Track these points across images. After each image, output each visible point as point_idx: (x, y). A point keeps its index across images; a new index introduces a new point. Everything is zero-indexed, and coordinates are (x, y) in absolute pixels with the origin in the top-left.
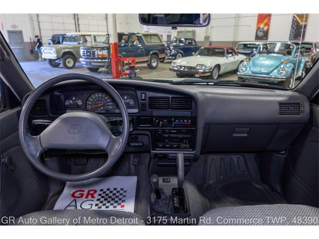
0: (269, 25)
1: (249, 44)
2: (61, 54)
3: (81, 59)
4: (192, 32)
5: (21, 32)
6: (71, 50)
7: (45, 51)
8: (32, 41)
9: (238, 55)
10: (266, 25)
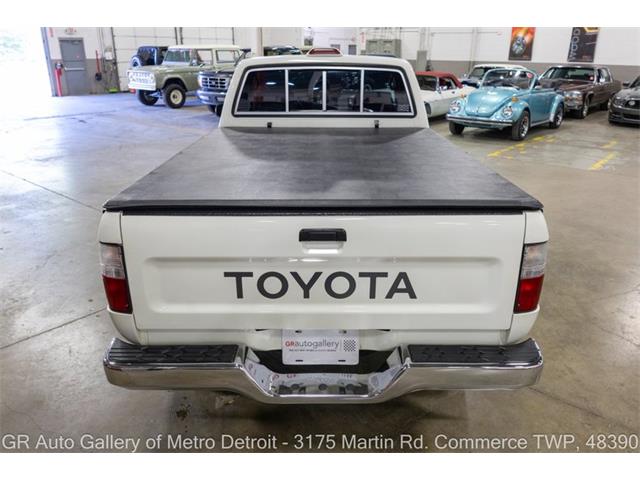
0: (533, 34)
1: (493, 68)
2: (163, 82)
3: (199, 92)
4: (394, 43)
5: (80, 41)
6: (178, 76)
7: (134, 77)
8: (99, 57)
9: (461, 87)
10: (528, 31)
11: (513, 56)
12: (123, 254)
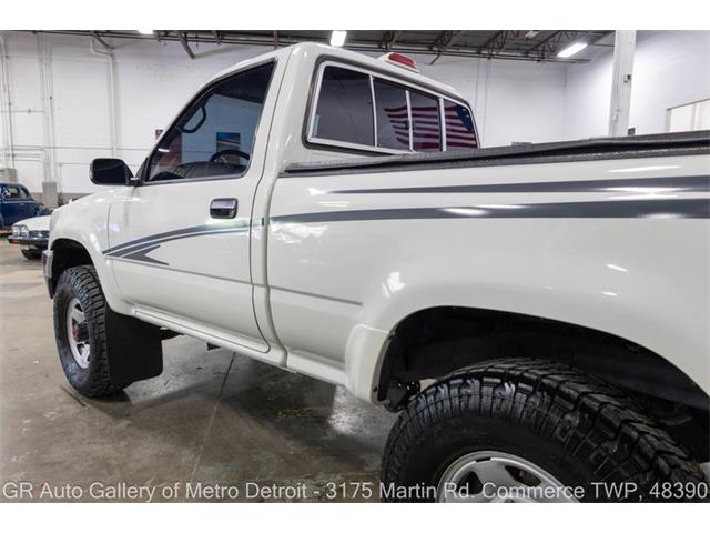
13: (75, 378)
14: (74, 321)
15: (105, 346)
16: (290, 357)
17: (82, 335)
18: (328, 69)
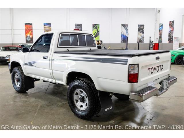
0: (32, 35)
1: (25, 45)
10: (30, 34)
11: (27, 41)
12: (138, 68)
13: (17, 89)
14: (16, 78)
15: (24, 82)
16: (56, 81)
17: (18, 80)
18: (62, 35)
